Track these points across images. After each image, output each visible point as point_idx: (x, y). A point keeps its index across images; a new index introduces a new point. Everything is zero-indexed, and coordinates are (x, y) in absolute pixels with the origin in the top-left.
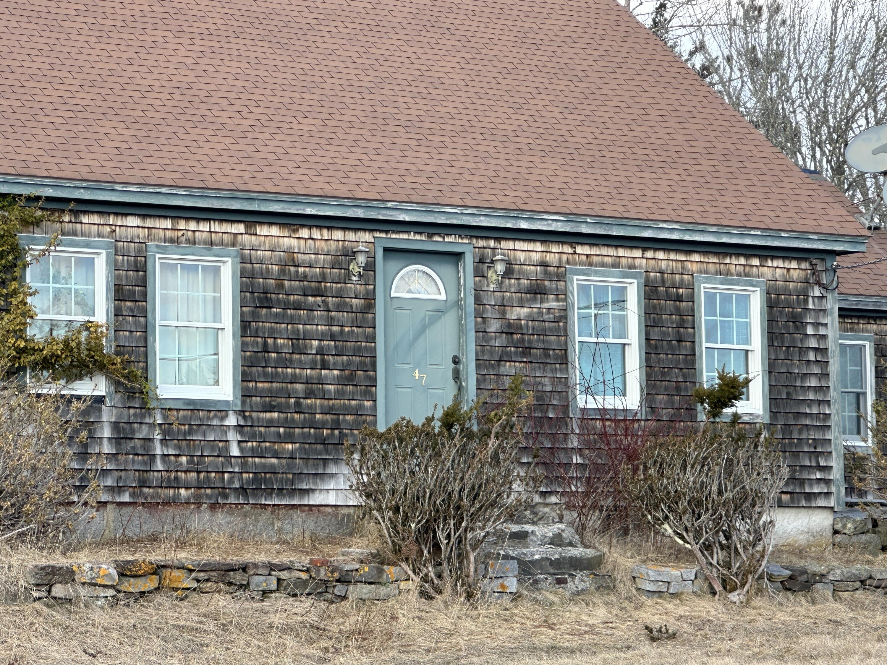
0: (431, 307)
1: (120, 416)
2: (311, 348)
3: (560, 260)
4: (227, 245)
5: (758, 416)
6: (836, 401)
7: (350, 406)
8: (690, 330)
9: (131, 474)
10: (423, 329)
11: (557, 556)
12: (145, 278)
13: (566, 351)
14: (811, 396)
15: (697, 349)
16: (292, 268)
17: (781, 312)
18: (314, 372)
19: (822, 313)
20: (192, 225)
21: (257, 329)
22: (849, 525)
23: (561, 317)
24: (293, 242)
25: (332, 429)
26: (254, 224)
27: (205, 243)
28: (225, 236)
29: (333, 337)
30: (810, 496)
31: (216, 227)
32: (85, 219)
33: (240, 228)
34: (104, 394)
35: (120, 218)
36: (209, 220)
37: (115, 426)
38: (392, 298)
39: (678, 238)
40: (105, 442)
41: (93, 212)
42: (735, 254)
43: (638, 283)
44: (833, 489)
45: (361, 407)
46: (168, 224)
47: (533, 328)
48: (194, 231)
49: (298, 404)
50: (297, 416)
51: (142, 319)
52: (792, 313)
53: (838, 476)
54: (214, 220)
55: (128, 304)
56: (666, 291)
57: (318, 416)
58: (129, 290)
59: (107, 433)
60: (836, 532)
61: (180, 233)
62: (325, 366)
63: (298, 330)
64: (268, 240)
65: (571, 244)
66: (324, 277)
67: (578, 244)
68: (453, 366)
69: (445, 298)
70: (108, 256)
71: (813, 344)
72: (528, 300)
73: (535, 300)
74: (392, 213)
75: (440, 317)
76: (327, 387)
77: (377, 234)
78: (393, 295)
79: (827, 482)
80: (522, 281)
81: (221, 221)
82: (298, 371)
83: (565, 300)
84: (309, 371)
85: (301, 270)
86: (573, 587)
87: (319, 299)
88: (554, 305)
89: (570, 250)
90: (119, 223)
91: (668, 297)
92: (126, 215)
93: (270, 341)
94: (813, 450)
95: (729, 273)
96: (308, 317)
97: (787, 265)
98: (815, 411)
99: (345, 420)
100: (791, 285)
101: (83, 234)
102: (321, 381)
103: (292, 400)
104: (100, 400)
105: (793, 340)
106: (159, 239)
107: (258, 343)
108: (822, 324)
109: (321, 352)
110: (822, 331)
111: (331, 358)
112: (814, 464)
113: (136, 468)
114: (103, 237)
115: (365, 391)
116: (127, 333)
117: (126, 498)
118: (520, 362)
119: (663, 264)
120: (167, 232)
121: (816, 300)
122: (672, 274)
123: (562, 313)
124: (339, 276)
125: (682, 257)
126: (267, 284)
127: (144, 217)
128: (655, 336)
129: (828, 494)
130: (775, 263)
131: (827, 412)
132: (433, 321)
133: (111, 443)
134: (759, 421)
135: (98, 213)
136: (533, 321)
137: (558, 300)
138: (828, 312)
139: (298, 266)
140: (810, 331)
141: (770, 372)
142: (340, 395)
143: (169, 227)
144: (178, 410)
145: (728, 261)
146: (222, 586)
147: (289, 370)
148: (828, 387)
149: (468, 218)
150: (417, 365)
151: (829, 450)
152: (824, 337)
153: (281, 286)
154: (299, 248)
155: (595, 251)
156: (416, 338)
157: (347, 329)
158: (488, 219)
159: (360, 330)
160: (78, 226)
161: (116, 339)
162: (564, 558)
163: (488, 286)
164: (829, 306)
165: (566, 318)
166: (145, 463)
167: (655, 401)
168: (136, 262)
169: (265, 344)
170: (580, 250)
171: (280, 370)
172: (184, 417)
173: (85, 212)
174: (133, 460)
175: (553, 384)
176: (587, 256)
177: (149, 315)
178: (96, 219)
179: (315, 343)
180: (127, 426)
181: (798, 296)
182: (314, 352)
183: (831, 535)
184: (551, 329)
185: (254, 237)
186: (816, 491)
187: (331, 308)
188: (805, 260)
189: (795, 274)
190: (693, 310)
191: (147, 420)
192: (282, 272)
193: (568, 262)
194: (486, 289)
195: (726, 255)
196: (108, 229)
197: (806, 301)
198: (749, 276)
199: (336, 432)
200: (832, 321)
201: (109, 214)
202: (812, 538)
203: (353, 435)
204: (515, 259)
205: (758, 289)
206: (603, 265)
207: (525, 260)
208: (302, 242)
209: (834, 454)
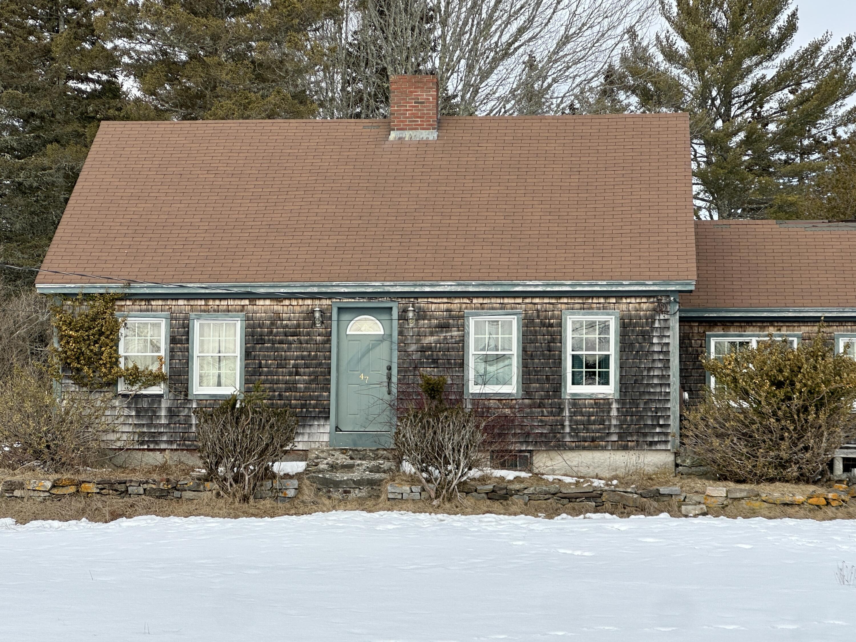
0: (374, 339)
1: (173, 404)
2: (289, 364)
3: (461, 308)
4: (238, 312)
5: (610, 394)
6: (674, 383)
7: (313, 396)
8: (559, 344)
9: (178, 434)
10: (368, 351)
11: (359, 478)
12: (188, 332)
13: (463, 360)
14: (656, 381)
15: (563, 355)
16: (279, 322)
17: (633, 330)
18: (291, 377)
19: (666, 329)
20: (217, 302)
21: (255, 356)
22: (688, 461)
23: (460, 341)
24: (280, 308)
25: (302, 408)
26: (255, 299)
27: (224, 311)
28: (237, 307)
29: (303, 358)
30: (651, 443)
31: (231, 302)
32: (153, 303)
33: (247, 302)
34: (162, 393)
35: (174, 301)
36: (227, 299)
37: (169, 410)
38: (347, 335)
39: (542, 290)
40: (163, 418)
41: (158, 299)
42: (596, 297)
43: (518, 318)
44: (670, 438)
45: (320, 396)
46: (203, 302)
47: (440, 348)
48: (218, 305)
49: (280, 395)
50: (279, 402)
51: (187, 353)
52: (641, 330)
53: (674, 431)
54: (230, 299)
55: (179, 345)
56: (541, 322)
57: (293, 402)
58: (179, 339)
59: (163, 413)
60: (677, 465)
61: (210, 307)
62: (297, 374)
63: (281, 355)
64: (263, 308)
65: (468, 298)
66: (298, 326)
67: (475, 297)
68: (387, 371)
69: (383, 333)
70: (166, 322)
71: (656, 349)
72: (437, 332)
73: (442, 332)
74: (337, 288)
75: (380, 344)
76: (298, 385)
77: (334, 300)
78: (348, 333)
79: (666, 434)
80: (433, 321)
81: (234, 299)
82: (281, 377)
83: (463, 331)
84: (288, 377)
85: (285, 322)
86: (354, 495)
87: (296, 338)
88: (455, 333)
89: (468, 301)
90: (174, 304)
91: (543, 325)
92: (178, 299)
93: (263, 362)
94: (654, 414)
95: (592, 308)
96: (288, 348)
97: (638, 300)
98: (658, 390)
99: (310, 404)
100: (642, 313)
101: (152, 311)
102: (296, 382)
103: (277, 393)
104: (161, 396)
105: (641, 347)
106: (197, 311)
107: (255, 363)
108: (665, 336)
109: (296, 366)
110: (666, 340)
111: (302, 369)
112: (655, 423)
113: (180, 431)
114: (164, 311)
115: (323, 387)
116: (178, 361)
117: (175, 447)
118: (430, 368)
119: (539, 307)
120: (202, 307)
121: (662, 321)
122: (546, 311)
123: (461, 338)
124: (308, 325)
125: (553, 301)
126: (262, 331)
127: (188, 299)
128: (530, 348)
129: (666, 442)
130: (628, 300)
131: (667, 391)
132: (374, 347)
133: (166, 418)
134: (610, 397)
135: (161, 299)
136: (440, 344)
137: (459, 331)
138: (671, 328)
139: (283, 320)
140: (655, 340)
141: (621, 367)
142: (307, 389)
143: (203, 304)
144: (206, 400)
145: (590, 301)
146: (111, 492)
147: (275, 377)
148: (669, 375)
149: (388, 288)
150: (363, 371)
151: (668, 414)
152: (668, 344)
153: (271, 333)
154: (283, 310)
155: (486, 301)
156: (363, 356)
157: (313, 353)
158: (402, 287)
159: (321, 354)
160: (150, 307)
161: (170, 364)
162: (363, 479)
163: (408, 324)
164: (671, 325)
165: (463, 341)
166: (185, 428)
167: (529, 388)
168: (183, 323)
169: (260, 363)
170: (475, 301)
171: (269, 377)
172: (210, 404)
173: (153, 300)
174: (179, 427)
175: (452, 380)
176: (481, 304)
177: (190, 351)
178: (160, 302)
179: (292, 362)
180: (176, 410)
181: (647, 319)
182: (291, 366)
183: (674, 467)
184: (453, 348)
185: (255, 307)
186: (656, 439)
187: (303, 342)
188: (654, 297)
189: (644, 306)
190: (561, 332)
191: (188, 406)
192: (272, 324)
193: (466, 308)
194: (407, 327)
195: (588, 297)
196: (167, 307)
197: (653, 322)
198: (606, 309)
199: (305, 410)
200: (674, 334)
201: (167, 299)
202: (657, 469)
203: (315, 411)
204: (428, 308)
205: (613, 317)
206: (493, 309)
207: (435, 309)
208: (285, 308)
209: (671, 417)
